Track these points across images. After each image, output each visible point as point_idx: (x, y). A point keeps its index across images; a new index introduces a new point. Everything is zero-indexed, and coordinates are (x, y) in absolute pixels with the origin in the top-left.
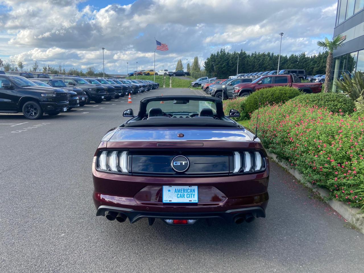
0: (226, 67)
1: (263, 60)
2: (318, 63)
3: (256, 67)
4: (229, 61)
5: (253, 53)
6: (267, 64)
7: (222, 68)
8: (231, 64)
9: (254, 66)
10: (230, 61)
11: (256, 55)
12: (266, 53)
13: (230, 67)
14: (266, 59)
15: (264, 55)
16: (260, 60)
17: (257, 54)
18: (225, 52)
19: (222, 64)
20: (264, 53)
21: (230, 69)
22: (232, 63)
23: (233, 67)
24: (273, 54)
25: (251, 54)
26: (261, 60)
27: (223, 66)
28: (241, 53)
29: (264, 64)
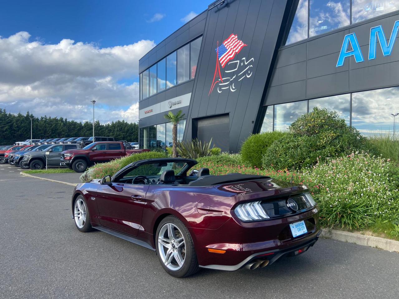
0: (9, 131)
1: (55, 126)
2: (113, 131)
3: (48, 132)
4: (13, 124)
5: (43, 117)
6: (62, 130)
7: (3, 132)
8: (15, 127)
9: (45, 132)
10: (15, 124)
11: (46, 118)
12: (59, 118)
13: (15, 130)
14: (59, 125)
15: (56, 120)
16: (52, 125)
17: (48, 118)
18: (6, 113)
19: (4, 127)
20: (55, 118)
21: (15, 133)
22: (17, 127)
23: (18, 131)
24: (66, 120)
25: (40, 118)
26: (54, 125)
27: (5, 129)
28: (28, 115)
29: (58, 130)
